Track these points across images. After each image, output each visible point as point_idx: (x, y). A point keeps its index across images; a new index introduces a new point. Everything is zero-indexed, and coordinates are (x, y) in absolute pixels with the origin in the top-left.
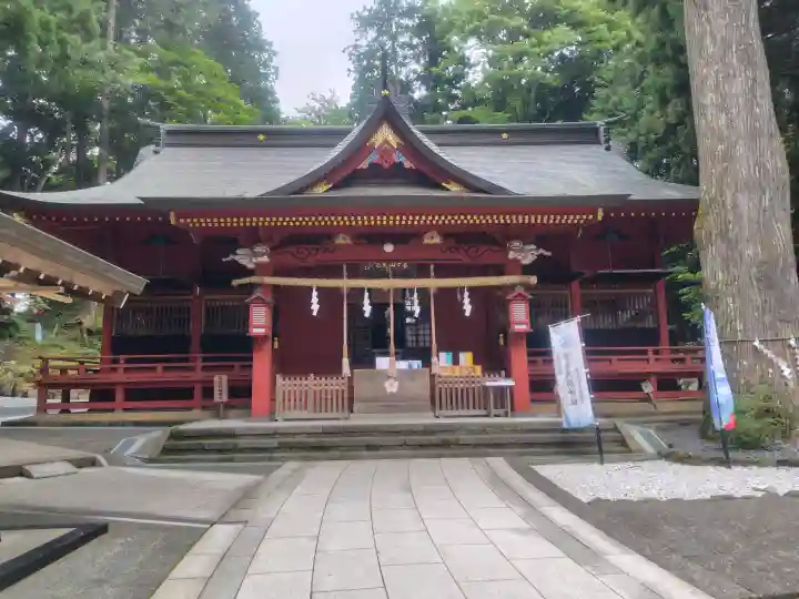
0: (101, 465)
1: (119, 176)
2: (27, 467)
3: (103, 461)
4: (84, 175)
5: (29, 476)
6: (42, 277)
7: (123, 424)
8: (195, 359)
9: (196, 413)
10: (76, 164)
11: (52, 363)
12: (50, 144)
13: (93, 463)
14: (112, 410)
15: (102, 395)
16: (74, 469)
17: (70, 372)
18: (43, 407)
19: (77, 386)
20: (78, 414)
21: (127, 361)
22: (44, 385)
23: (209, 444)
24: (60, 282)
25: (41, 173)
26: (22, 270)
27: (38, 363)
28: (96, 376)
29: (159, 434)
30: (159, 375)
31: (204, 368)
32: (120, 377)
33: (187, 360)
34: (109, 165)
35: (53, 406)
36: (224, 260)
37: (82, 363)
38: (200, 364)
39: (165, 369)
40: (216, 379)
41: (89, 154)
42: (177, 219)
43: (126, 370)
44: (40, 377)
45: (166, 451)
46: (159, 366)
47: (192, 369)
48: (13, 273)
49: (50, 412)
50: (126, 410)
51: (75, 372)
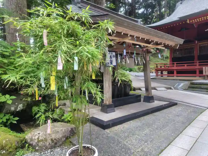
0: (172, 89)
1: (170, 15)
2: (156, 88)
3: (173, 88)
4: (161, 17)
5: (157, 90)
6: (159, 43)
7: (177, 80)
8: (196, 63)
9: (197, 78)
10: (159, 15)
11: (158, 65)
12: (153, 12)
13: (171, 89)
14: (173, 76)
15: (170, 72)
16: (166, 90)
17: (162, 67)
18: (157, 75)
19: (164, 70)
20: (165, 77)
21: (177, 64)
22: (157, 70)
23: (203, 87)
24: (163, 44)
25: (152, 19)
26: (155, 42)
27: (155, 65)
28: (168, 68)
29: (187, 83)
30: (186, 67)
31: (199, 65)
32: (175, 68)
33: (193, 63)
34: (167, 12)
35: (159, 75)
36: (206, 31)
37: (165, 65)
38: (198, 64)
39: (187, 65)
40: (204, 68)
41: (162, 11)
42: (190, 21)
43: (176, 66)
44: (156, 68)
45: (189, 87)
46: (186, 65)
47: (196, 65)
48: (152, 43)
49: (159, 76)
50: (177, 76)
51: (163, 67)
